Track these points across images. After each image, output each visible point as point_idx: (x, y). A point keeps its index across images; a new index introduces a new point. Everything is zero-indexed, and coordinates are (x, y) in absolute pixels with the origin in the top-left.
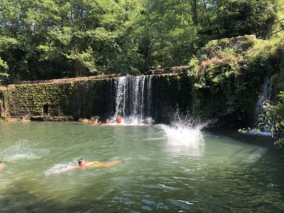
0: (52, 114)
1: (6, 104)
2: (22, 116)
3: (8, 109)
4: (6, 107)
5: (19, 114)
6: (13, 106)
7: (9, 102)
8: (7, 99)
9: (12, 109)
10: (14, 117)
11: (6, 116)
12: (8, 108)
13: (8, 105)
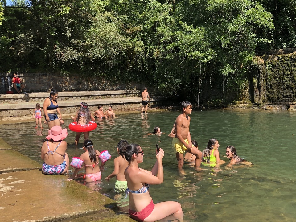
1: (262, 84)
2: (287, 103)
3: (264, 92)
4: (262, 88)
5: (283, 99)
6: (273, 88)
7: (266, 81)
8: (264, 77)
9: (270, 92)
10: (275, 104)
11: (261, 102)
12: (265, 90)
13: (265, 85)
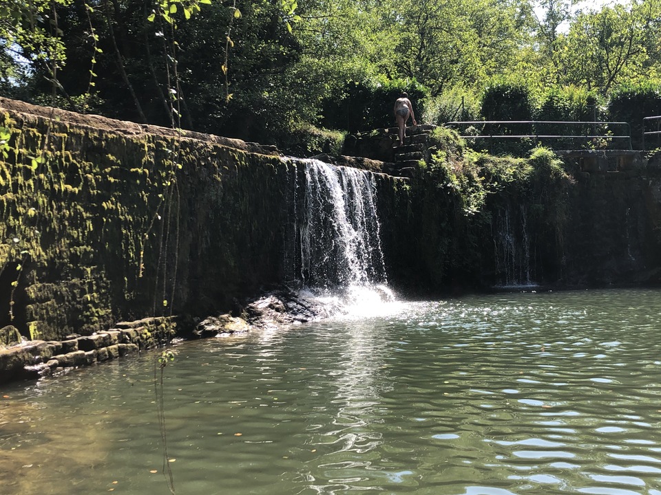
0: (50, 320)
